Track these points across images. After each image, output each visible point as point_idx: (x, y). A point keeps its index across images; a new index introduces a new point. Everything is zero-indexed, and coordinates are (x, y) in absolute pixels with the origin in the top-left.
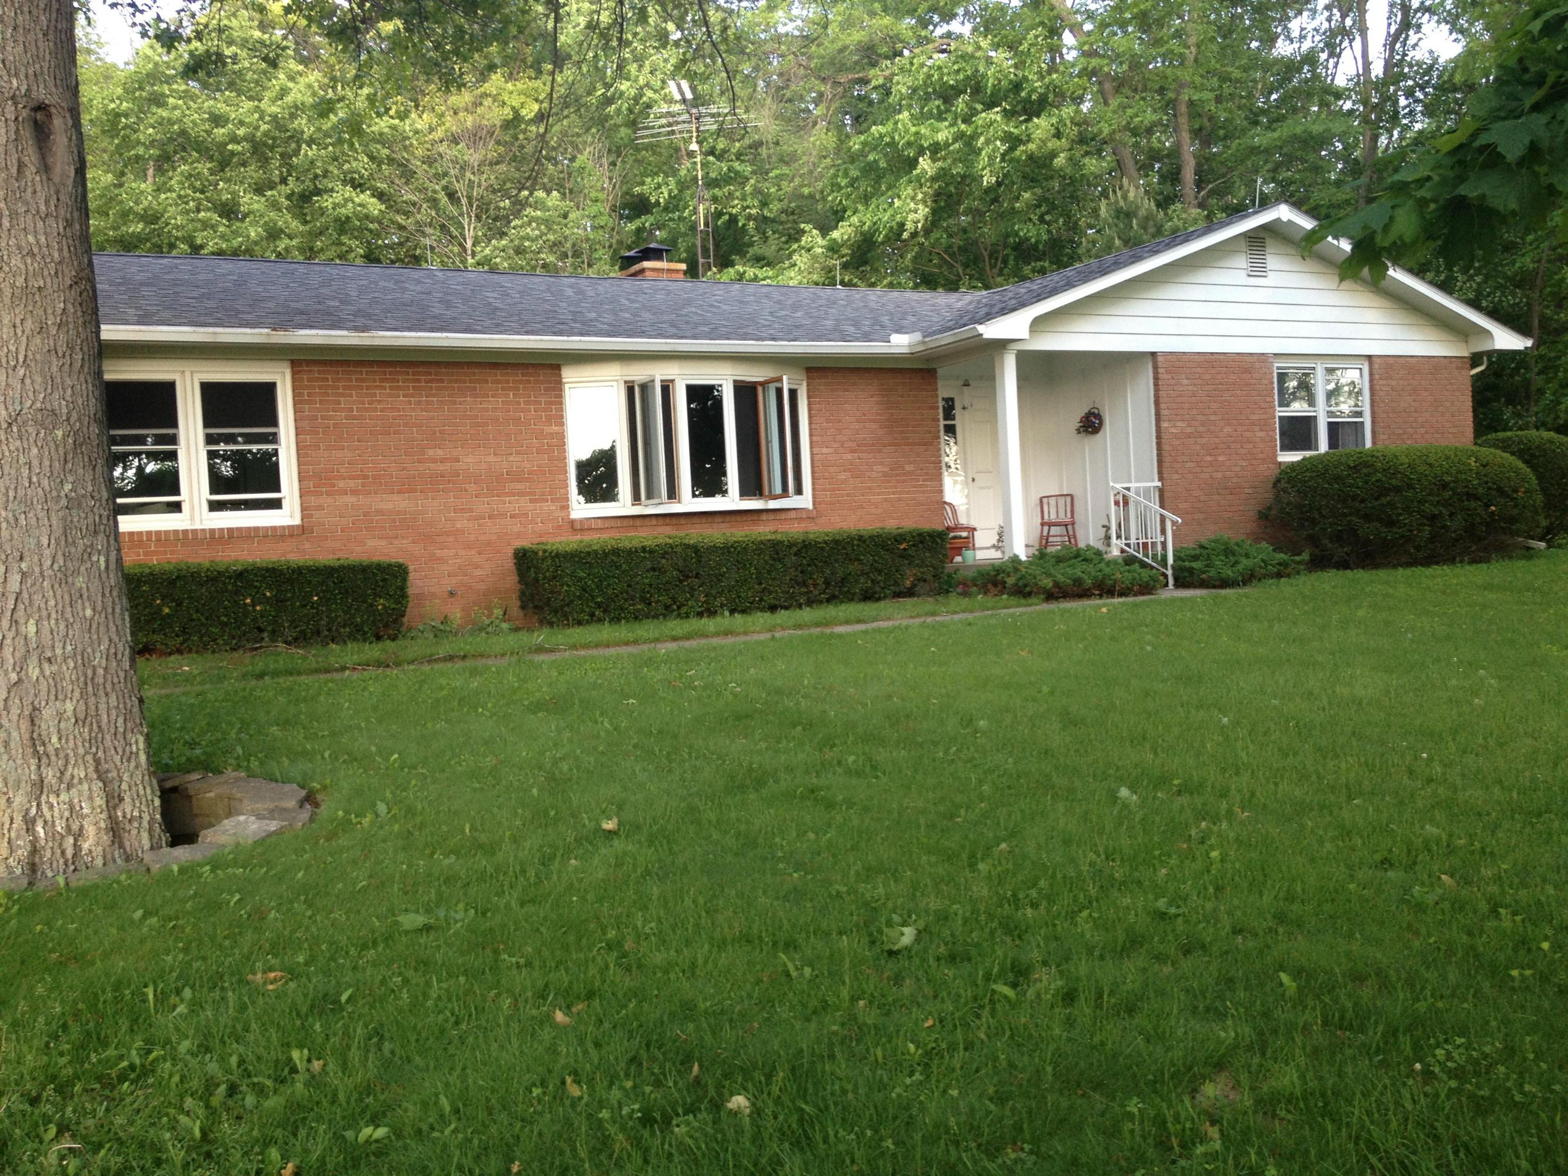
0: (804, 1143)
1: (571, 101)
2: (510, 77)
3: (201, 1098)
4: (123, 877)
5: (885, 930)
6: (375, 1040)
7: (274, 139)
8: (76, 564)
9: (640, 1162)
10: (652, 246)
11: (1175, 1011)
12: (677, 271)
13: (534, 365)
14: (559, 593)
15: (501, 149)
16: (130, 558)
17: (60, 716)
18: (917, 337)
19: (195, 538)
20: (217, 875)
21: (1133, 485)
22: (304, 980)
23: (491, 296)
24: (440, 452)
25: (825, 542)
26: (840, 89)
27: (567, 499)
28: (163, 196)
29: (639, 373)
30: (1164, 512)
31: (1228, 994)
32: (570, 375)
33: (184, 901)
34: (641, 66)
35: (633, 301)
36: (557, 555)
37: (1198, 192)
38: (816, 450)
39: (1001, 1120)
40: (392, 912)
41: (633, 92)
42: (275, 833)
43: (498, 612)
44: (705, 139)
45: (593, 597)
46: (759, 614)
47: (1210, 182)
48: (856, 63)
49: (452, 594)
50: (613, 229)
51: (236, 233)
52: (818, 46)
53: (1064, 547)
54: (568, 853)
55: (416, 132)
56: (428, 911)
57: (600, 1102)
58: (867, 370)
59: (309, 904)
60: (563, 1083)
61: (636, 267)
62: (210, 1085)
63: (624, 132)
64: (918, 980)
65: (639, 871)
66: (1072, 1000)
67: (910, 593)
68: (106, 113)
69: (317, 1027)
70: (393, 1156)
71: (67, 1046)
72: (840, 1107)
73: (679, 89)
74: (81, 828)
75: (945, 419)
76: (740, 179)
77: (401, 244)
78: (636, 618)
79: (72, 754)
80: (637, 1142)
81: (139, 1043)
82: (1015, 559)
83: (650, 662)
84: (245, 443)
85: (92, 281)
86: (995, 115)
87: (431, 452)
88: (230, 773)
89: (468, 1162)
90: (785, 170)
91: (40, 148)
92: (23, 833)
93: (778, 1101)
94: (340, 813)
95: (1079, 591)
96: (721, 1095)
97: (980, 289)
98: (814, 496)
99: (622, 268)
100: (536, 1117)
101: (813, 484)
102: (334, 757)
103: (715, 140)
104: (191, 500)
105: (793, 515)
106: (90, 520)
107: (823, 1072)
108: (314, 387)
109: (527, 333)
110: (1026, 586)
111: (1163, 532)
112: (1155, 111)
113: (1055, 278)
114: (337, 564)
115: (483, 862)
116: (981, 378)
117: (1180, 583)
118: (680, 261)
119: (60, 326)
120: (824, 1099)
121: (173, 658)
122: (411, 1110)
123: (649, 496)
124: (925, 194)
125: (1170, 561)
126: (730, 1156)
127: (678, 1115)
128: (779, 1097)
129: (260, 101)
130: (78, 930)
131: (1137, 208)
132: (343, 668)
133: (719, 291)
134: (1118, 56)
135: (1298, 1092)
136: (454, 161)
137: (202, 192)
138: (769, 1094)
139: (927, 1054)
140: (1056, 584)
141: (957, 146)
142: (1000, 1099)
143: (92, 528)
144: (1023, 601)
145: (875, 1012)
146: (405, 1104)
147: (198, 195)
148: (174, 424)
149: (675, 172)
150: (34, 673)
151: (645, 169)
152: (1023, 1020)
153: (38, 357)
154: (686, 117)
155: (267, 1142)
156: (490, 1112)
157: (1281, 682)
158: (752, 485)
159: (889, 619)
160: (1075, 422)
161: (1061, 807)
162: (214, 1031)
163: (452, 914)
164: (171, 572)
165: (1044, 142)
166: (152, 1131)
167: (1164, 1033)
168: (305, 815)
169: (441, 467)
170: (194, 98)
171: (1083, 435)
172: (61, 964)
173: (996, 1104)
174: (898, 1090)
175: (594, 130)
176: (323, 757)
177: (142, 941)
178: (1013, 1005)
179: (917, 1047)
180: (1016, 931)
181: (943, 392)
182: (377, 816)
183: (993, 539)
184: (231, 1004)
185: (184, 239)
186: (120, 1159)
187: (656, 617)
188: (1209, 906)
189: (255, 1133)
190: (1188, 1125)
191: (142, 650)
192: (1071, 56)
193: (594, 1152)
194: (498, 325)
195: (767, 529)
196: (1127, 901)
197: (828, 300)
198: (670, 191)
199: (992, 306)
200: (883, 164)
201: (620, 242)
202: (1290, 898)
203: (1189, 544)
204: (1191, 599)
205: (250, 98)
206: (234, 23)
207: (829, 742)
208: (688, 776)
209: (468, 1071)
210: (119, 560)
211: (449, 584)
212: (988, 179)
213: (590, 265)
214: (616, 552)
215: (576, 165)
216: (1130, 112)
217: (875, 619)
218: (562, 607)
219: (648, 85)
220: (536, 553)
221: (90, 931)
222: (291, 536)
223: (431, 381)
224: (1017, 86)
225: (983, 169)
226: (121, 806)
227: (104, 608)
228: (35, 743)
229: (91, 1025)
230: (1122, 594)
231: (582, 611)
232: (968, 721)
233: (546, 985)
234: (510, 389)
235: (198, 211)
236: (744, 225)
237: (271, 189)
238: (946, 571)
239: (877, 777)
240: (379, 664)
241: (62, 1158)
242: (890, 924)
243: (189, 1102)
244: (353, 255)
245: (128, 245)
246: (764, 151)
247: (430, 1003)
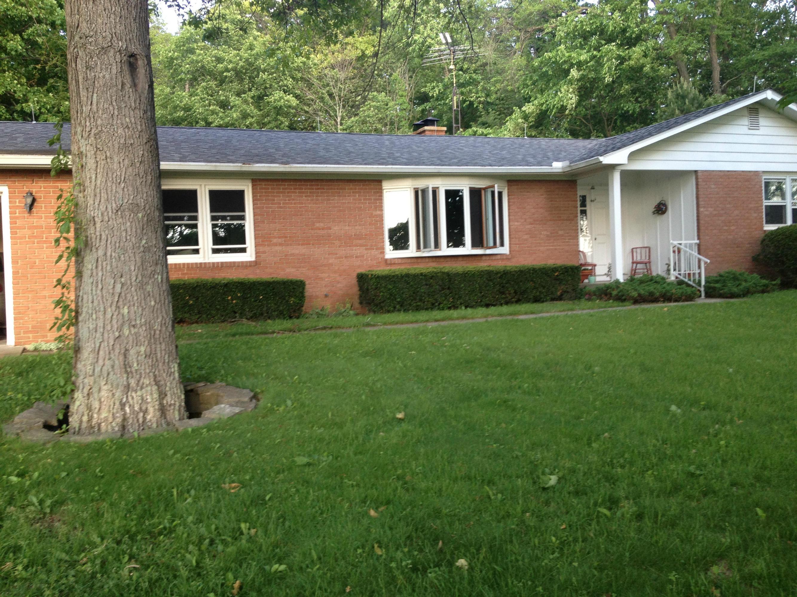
0: (495, 586)
1: (390, 46)
2: (360, 35)
3: (197, 545)
4: (165, 433)
5: (541, 476)
6: (281, 520)
7: (247, 70)
8: (148, 279)
9: (410, 591)
10: (430, 118)
11: (698, 527)
12: (442, 131)
13: (368, 180)
14: (379, 296)
15: (356, 71)
16: (174, 277)
17: (138, 353)
18: (567, 163)
19: (205, 267)
20: (209, 434)
21: (683, 242)
22: (248, 488)
23: (348, 145)
24: (322, 225)
25: (515, 271)
26: (528, 35)
27: (383, 249)
28: (193, 98)
29: (421, 184)
30: (701, 257)
31: (727, 519)
32: (386, 185)
33: (193, 447)
34: (425, 27)
35: (418, 147)
36: (378, 277)
37: (722, 84)
38: (511, 223)
39: (600, 580)
40: (292, 455)
41: (421, 40)
42: (237, 413)
43: (348, 305)
44: (458, 63)
45: (396, 299)
46: (480, 308)
47: (727, 79)
48: (537, 21)
49: (326, 296)
50: (410, 110)
51: (227, 116)
52: (517, 13)
53: (644, 275)
54: (379, 429)
55: (315, 65)
56: (310, 456)
57: (391, 558)
58: (539, 181)
59: (252, 450)
60: (373, 547)
61: (421, 130)
62: (201, 539)
63: (416, 60)
64: (558, 504)
65: (414, 440)
66: (641, 518)
67: (560, 298)
68: (167, 58)
69: (254, 512)
70: (288, 580)
71: (135, 516)
72: (514, 569)
73: (445, 37)
74: (147, 409)
75: (581, 207)
76: (475, 83)
77: (306, 120)
78: (417, 310)
79: (143, 372)
80: (409, 580)
81: (169, 517)
82: (617, 282)
83: (423, 332)
84: (231, 220)
85: (156, 140)
86: (612, 46)
87: (317, 225)
88: (218, 383)
89: (325, 585)
90: (499, 78)
91: (132, 75)
92: (119, 410)
93: (482, 563)
94: (269, 405)
95: (651, 299)
96: (453, 558)
97: (602, 138)
98: (510, 247)
99: (414, 130)
100: (359, 564)
101: (510, 241)
102: (268, 376)
103: (463, 63)
104: (204, 248)
105: (499, 257)
106: (154, 258)
107: (506, 549)
108: (262, 192)
109: (366, 164)
110: (623, 296)
111: (699, 267)
112: (699, 42)
113: (643, 131)
114: (272, 280)
115: (337, 432)
116: (601, 185)
117: (708, 295)
118: (444, 126)
119: (141, 162)
120: (506, 564)
121: (194, 325)
122: (297, 557)
123: (425, 247)
124: (574, 89)
125: (703, 283)
126: (456, 590)
127: (430, 567)
128: (483, 562)
129: (239, 50)
130: (143, 460)
131: (688, 93)
132: (273, 332)
133: (463, 141)
134: (678, 13)
135: (765, 573)
136: (333, 78)
137: (212, 96)
138: (478, 559)
139: (562, 543)
140: (640, 295)
141: (592, 63)
142: (601, 569)
143: (155, 262)
144: (621, 304)
145: (534, 519)
146: (295, 554)
147: (209, 97)
148: (196, 211)
149: (442, 80)
150: (126, 332)
151: (427, 79)
152: (614, 528)
153: (131, 178)
154: (448, 51)
155: (227, 569)
156: (336, 560)
157: (763, 350)
158: (478, 241)
159: (547, 312)
160: (652, 209)
161: (638, 415)
162: (204, 512)
163: (321, 458)
164: (193, 284)
165: (638, 60)
166: (173, 560)
167: (691, 538)
168: (252, 405)
169: (321, 232)
170: (208, 49)
171: (656, 215)
172: (134, 476)
173: (598, 572)
174: (546, 561)
175: (402, 60)
176: (262, 377)
177: (172, 465)
178: (609, 519)
179: (557, 539)
180: (612, 480)
181: (580, 193)
182: (287, 407)
183: (606, 271)
184: (213, 499)
185: (203, 119)
186: (157, 574)
187: (427, 309)
188: (718, 470)
189: (221, 564)
190: (703, 588)
191: (178, 321)
192: (652, 14)
193: (388, 584)
194: (351, 160)
195: (486, 264)
196: (673, 466)
197: (520, 144)
198: (440, 90)
199: (608, 146)
200: (550, 73)
201: (414, 117)
202: (764, 467)
203: (714, 274)
204: (714, 304)
205: (234, 49)
206: (227, 12)
207: (514, 376)
208: (441, 392)
209: (326, 538)
210: (168, 278)
211: (325, 291)
212: (608, 79)
213: (398, 129)
214: (407, 275)
215: (392, 78)
216: (685, 43)
217: (541, 312)
218: (380, 303)
219: (429, 36)
220: (368, 276)
221: (148, 460)
222: (250, 266)
223: (318, 189)
224: (624, 31)
225: (605, 74)
226: (166, 398)
227: (160, 301)
228: (126, 366)
229: (146, 507)
230: (676, 301)
231: (390, 306)
232: (589, 367)
233: (366, 497)
234: (356, 193)
235: (210, 105)
236: (477, 106)
237: (244, 94)
238: (580, 287)
239: (539, 396)
240: (290, 330)
241: (130, 572)
242: (543, 473)
243: (191, 547)
244: (283, 125)
245: (176, 123)
246: (488, 68)
247: (309, 502)
